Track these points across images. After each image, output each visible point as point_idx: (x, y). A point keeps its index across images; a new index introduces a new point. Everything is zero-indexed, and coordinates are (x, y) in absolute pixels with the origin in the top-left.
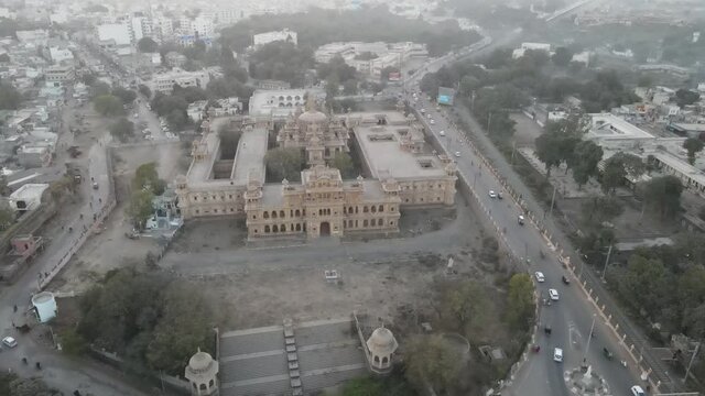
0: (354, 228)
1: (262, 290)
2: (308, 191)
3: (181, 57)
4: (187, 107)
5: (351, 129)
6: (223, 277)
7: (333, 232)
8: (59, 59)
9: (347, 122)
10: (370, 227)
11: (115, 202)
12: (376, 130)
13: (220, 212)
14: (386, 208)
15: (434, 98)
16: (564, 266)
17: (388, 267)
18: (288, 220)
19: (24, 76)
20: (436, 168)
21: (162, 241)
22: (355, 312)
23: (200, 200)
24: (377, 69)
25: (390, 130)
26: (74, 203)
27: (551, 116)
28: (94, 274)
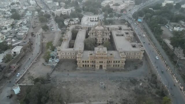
0: (110, 67)
1: (81, 88)
2: (96, 56)
3: (64, 4)
4: (64, 21)
5: (111, 31)
6: (69, 82)
7: (103, 68)
8: (32, 4)
9: (110, 28)
10: (115, 67)
11: (41, 52)
12: (118, 32)
13: (70, 58)
14: (120, 62)
15: (137, 20)
16: (181, 90)
17: (120, 82)
18: (90, 64)
19: (23, 9)
20: (137, 48)
21: (52, 67)
22: (109, 100)
23: (64, 54)
24: (119, 9)
25: (123, 32)
26: (30, 52)
27: (175, 28)
28: (32, 77)
